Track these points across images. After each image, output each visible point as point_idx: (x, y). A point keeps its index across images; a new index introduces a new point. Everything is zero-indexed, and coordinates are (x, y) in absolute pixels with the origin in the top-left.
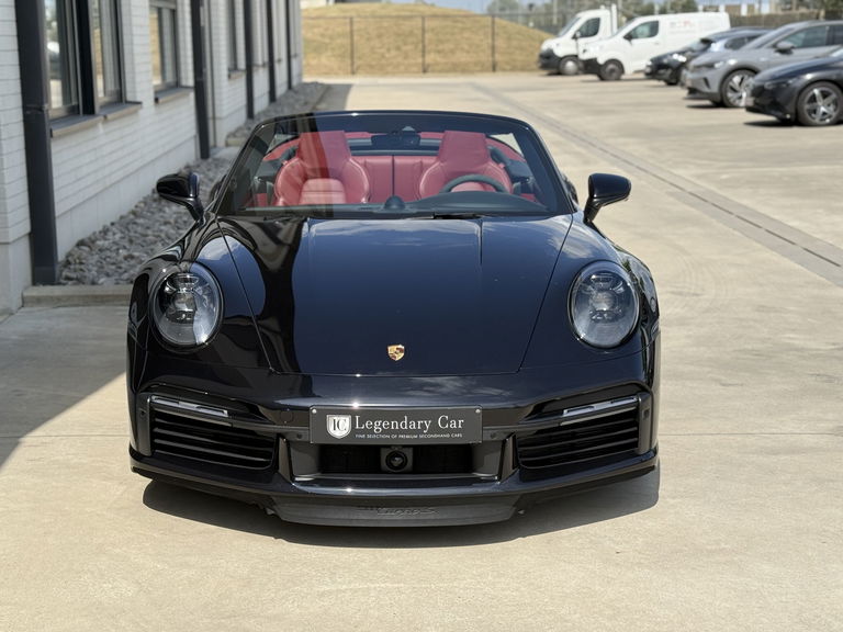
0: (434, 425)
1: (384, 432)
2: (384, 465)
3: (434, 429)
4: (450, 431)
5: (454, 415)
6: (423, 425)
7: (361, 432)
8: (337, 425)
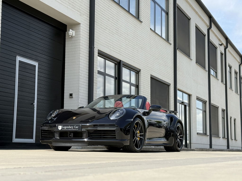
0: (74, 127)
1: (66, 129)
2: (68, 136)
3: (74, 128)
4: (76, 128)
5: (77, 126)
6: (72, 127)
7: (63, 129)
8: (60, 127)
